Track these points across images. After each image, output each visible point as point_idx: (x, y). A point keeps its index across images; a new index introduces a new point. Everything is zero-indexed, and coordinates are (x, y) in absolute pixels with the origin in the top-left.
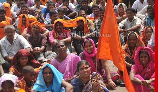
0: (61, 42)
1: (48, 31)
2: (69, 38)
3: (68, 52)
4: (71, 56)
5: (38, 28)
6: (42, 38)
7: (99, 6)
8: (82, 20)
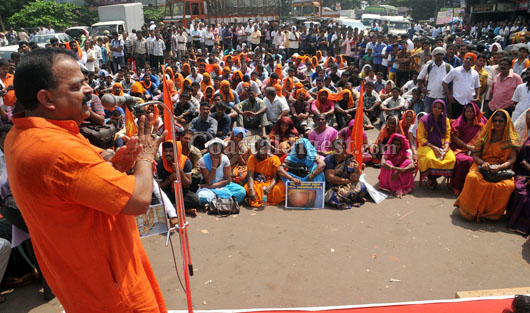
0: (322, 116)
1: (312, 99)
2: (332, 110)
3: (327, 125)
4: (330, 130)
5: (304, 95)
6: (306, 105)
7: (367, 78)
8: (347, 93)
